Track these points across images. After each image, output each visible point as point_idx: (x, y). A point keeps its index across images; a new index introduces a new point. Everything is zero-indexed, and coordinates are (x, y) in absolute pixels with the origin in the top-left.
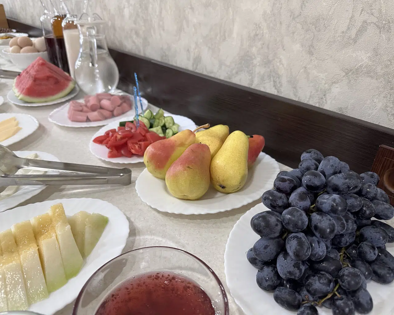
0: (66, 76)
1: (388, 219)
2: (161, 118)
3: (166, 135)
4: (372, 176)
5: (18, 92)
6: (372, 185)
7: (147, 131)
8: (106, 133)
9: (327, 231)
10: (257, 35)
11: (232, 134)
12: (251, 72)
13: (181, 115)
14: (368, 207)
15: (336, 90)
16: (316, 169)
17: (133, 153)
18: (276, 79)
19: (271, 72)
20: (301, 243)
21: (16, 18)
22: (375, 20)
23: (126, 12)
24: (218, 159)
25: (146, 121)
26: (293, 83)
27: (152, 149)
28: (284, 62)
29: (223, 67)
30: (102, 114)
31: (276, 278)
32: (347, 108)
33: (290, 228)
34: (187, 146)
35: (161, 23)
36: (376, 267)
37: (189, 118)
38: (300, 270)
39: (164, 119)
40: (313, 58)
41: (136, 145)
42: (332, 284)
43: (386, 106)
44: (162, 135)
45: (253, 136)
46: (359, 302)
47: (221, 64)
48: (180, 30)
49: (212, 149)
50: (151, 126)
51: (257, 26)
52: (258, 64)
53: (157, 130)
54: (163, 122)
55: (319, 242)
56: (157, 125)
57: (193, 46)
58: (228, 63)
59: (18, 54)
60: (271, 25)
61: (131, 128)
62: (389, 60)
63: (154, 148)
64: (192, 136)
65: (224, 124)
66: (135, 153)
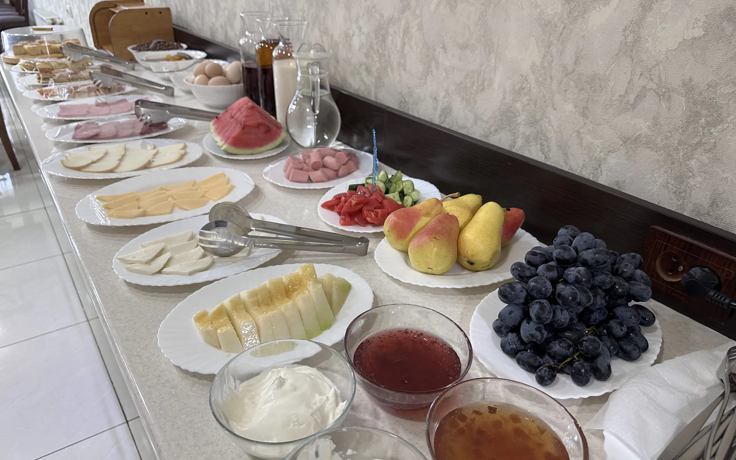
0: (273, 120)
1: (644, 300)
2: (398, 182)
3: (404, 203)
4: (634, 257)
5: (222, 140)
6: (629, 265)
7: (384, 198)
8: (334, 197)
9: (568, 299)
10: (523, 89)
11: (485, 205)
12: (514, 131)
13: (421, 179)
14: (620, 285)
15: (612, 160)
16: (570, 245)
17: (369, 221)
18: (544, 142)
19: (538, 133)
20: (542, 308)
21: (185, 26)
22: (655, 87)
23: (356, 42)
24: (467, 232)
25: (381, 185)
26: (563, 148)
27: (393, 218)
28: (554, 123)
29: (479, 123)
30: (326, 175)
31: (519, 343)
32: (625, 181)
33: (533, 294)
34: (433, 216)
35: (402, 61)
36: (622, 343)
37: (432, 183)
38: (542, 334)
39: (402, 183)
40: (587, 122)
41: (371, 213)
42: (571, 348)
43: (668, 183)
44: (400, 203)
45: (511, 209)
46: (597, 367)
47: (477, 118)
48: (427, 72)
49: (461, 221)
50: (387, 192)
51: (524, 79)
52: (523, 123)
53: (394, 196)
54: (401, 187)
55: (562, 310)
56: (393, 191)
57: (442, 94)
58: (485, 118)
59: (206, 86)
60: (540, 79)
61: (364, 193)
62: (670, 132)
63: (397, 216)
64: (439, 205)
65: (476, 193)
66: (371, 222)
